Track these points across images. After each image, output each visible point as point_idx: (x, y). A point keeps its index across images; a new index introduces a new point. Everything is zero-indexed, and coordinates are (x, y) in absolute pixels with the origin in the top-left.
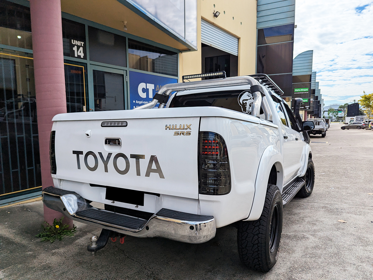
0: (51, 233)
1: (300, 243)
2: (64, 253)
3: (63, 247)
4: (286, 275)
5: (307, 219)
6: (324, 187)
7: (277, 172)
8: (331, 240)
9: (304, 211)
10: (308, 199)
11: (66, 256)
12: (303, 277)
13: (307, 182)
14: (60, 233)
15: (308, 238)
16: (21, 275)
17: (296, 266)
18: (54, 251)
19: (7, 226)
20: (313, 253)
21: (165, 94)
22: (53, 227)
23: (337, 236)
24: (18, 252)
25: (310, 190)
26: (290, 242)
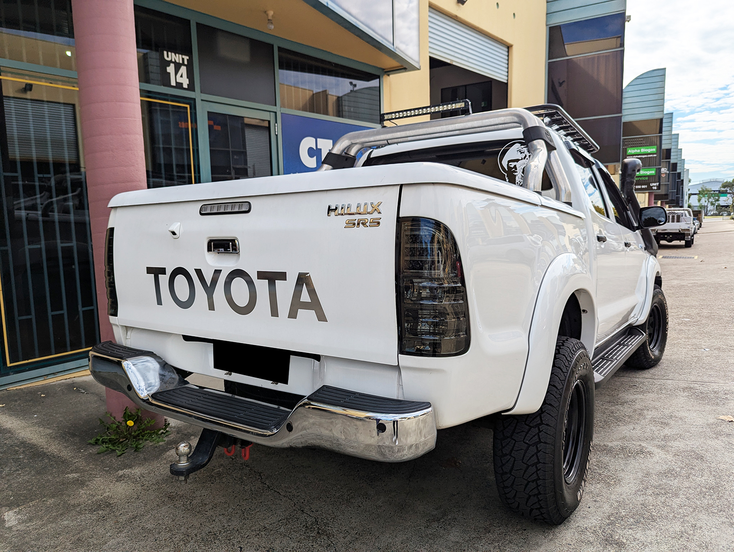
0: (120, 437)
1: (634, 464)
2: (142, 476)
3: (140, 464)
4: (600, 532)
5: (650, 413)
6: (688, 346)
7: (581, 313)
8: (701, 458)
9: (643, 397)
10: (652, 371)
11: (144, 483)
12: (638, 536)
13: (651, 336)
14: (138, 435)
15: (650, 453)
16: (51, 520)
17: (624, 514)
18: (121, 473)
19: (36, 421)
20: (660, 485)
21: (348, 153)
22: (122, 424)
23: (715, 450)
24: (51, 474)
25: (657, 353)
26: (612, 461)
